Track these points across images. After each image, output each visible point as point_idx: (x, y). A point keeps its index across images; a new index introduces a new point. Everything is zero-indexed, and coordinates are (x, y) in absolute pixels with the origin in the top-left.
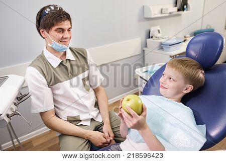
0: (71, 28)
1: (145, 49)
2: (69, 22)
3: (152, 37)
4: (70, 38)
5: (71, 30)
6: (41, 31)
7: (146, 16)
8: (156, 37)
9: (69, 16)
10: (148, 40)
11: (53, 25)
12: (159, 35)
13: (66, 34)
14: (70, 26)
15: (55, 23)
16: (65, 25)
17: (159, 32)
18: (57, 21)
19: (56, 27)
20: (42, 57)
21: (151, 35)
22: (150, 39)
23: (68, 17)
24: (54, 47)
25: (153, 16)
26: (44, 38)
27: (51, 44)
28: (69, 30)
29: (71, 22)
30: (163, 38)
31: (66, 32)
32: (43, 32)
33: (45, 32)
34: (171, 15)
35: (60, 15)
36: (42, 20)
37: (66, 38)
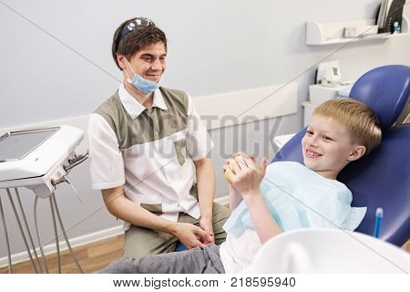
0: (165, 55)
1: (305, 104)
2: (163, 44)
3: (320, 82)
4: (163, 70)
5: (166, 58)
6: (119, 57)
7: (309, 42)
8: (329, 82)
9: (164, 35)
10: (313, 87)
11: (138, 49)
12: (335, 79)
13: (157, 65)
14: (163, 52)
15: (141, 45)
16: (157, 49)
17: (336, 74)
18: (144, 43)
19: (142, 53)
20: (115, 100)
21: (318, 79)
22: (318, 86)
23: (161, 37)
24: (136, 83)
25: (324, 42)
26: (122, 69)
27: (131, 79)
28: (161, 58)
29: (166, 45)
30: (341, 85)
31: (158, 61)
32: (121, 59)
33: (125, 59)
34: (363, 41)
35: (150, 33)
36: (122, 42)
37: (155, 71)
